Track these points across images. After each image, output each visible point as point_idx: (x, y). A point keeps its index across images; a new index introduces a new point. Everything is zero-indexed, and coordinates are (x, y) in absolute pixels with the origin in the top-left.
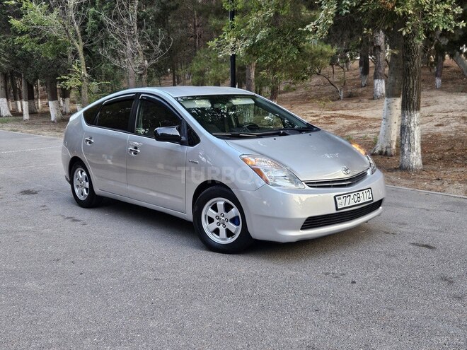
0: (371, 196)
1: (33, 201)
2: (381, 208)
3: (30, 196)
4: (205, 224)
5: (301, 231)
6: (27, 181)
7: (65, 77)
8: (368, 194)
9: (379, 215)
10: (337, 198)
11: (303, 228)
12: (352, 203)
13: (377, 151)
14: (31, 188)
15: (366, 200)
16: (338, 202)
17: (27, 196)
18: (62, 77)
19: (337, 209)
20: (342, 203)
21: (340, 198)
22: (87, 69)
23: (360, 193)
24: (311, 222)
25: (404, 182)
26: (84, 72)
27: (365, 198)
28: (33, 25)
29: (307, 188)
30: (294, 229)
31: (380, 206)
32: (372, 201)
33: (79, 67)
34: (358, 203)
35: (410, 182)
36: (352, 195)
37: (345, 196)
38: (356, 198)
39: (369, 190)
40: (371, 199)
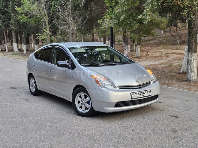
0: (150, 93)
1: (14, 92)
2: (158, 99)
3: (13, 90)
4: (77, 104)
5: (114, 108)
6: (14, 83)
7: (40, 34)
8: (149, 92)
9: (157, 102)
10: (132, 94)
11: (115, 106)
12: (140, 96)
13: (181, 72)
14: (15, 86)
15: (147, 95)
16: (132, 95)
17: (12, 90)
18: (38, 34)
19: (132, 99)
20: (134, 96)
21: (133, 94)
22: (50, 31)
23: (144, 92)
24: (119, 104)
25: (186, 87)
26: (48, 32)
27: (146, 94)
28: (26, 10)
29: (118, 89)
30: (112, 107)
31: (157, 98)
32: (151, 95)
33: (46, 30)
34: (142, 96)
35: (188, 87)
36: (140, 93)
37: (136, 93)
38: (142, 94)
39: (150, 91)
40: (150, 95)
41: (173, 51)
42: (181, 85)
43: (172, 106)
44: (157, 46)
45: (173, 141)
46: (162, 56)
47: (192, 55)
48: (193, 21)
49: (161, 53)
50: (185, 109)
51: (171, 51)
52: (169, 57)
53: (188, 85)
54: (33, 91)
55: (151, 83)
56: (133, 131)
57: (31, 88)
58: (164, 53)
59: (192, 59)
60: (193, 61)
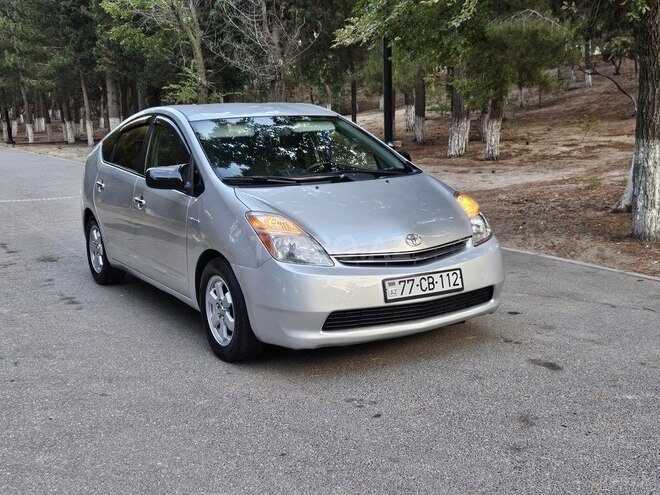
0: (459, 281)
1: (46, 271)
2: (492, 301)
3: (50, 264)
4: (210, 316)
5: (322, 332)
6: (61, 242)
7: (175, 86)
8: (453, 278)
9: (491, 312)
10: (387, 283)
11: (327, 327)
12: (417, 291)
13: (622, 206)
14: (56, 253)
15: (447, 288)
16: (389, 289)
17: (43, 264)
18: (171, 86)
19: (386, 300)
20: (395, 292)
21: (394, 284)
22: (207, 74)
23: (436, 277)
24: (337, 320)
26: (201, 79)
27: (443, 285)
29: (338, 264)
30: (313, 329)
31: (491, 298)
32: (462, 289)
33: (195, 71)
34: (428, 292)
36: (417, 280)
37: (402, 281)
38: (425, 284)
39: (458, 272)
40: (460, 286)
41: (615, 139)
42: (608, 252)
43: (551, 328)
44: (568, 124)
45: (507, 460)
46: (575, 153)
47: (648, 146)
48: (654, 28)
49: (573, 145)
50: (594, 337)
51: (609, 138)
52: (597, 157)
53: (633, 253)
54: (98, 270)
55: (469, 244)
56: (378, 416)
57: (93, 258)
58: (583, 145)
59: (651, 163)
60: (652, 169)
